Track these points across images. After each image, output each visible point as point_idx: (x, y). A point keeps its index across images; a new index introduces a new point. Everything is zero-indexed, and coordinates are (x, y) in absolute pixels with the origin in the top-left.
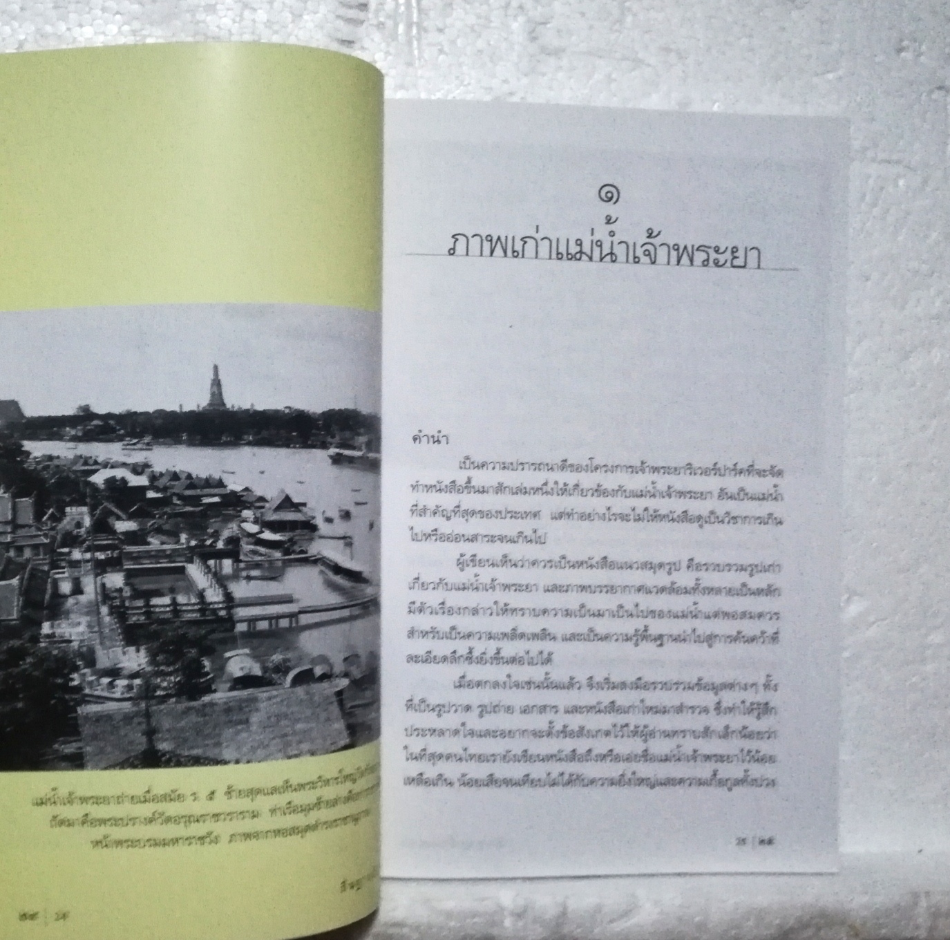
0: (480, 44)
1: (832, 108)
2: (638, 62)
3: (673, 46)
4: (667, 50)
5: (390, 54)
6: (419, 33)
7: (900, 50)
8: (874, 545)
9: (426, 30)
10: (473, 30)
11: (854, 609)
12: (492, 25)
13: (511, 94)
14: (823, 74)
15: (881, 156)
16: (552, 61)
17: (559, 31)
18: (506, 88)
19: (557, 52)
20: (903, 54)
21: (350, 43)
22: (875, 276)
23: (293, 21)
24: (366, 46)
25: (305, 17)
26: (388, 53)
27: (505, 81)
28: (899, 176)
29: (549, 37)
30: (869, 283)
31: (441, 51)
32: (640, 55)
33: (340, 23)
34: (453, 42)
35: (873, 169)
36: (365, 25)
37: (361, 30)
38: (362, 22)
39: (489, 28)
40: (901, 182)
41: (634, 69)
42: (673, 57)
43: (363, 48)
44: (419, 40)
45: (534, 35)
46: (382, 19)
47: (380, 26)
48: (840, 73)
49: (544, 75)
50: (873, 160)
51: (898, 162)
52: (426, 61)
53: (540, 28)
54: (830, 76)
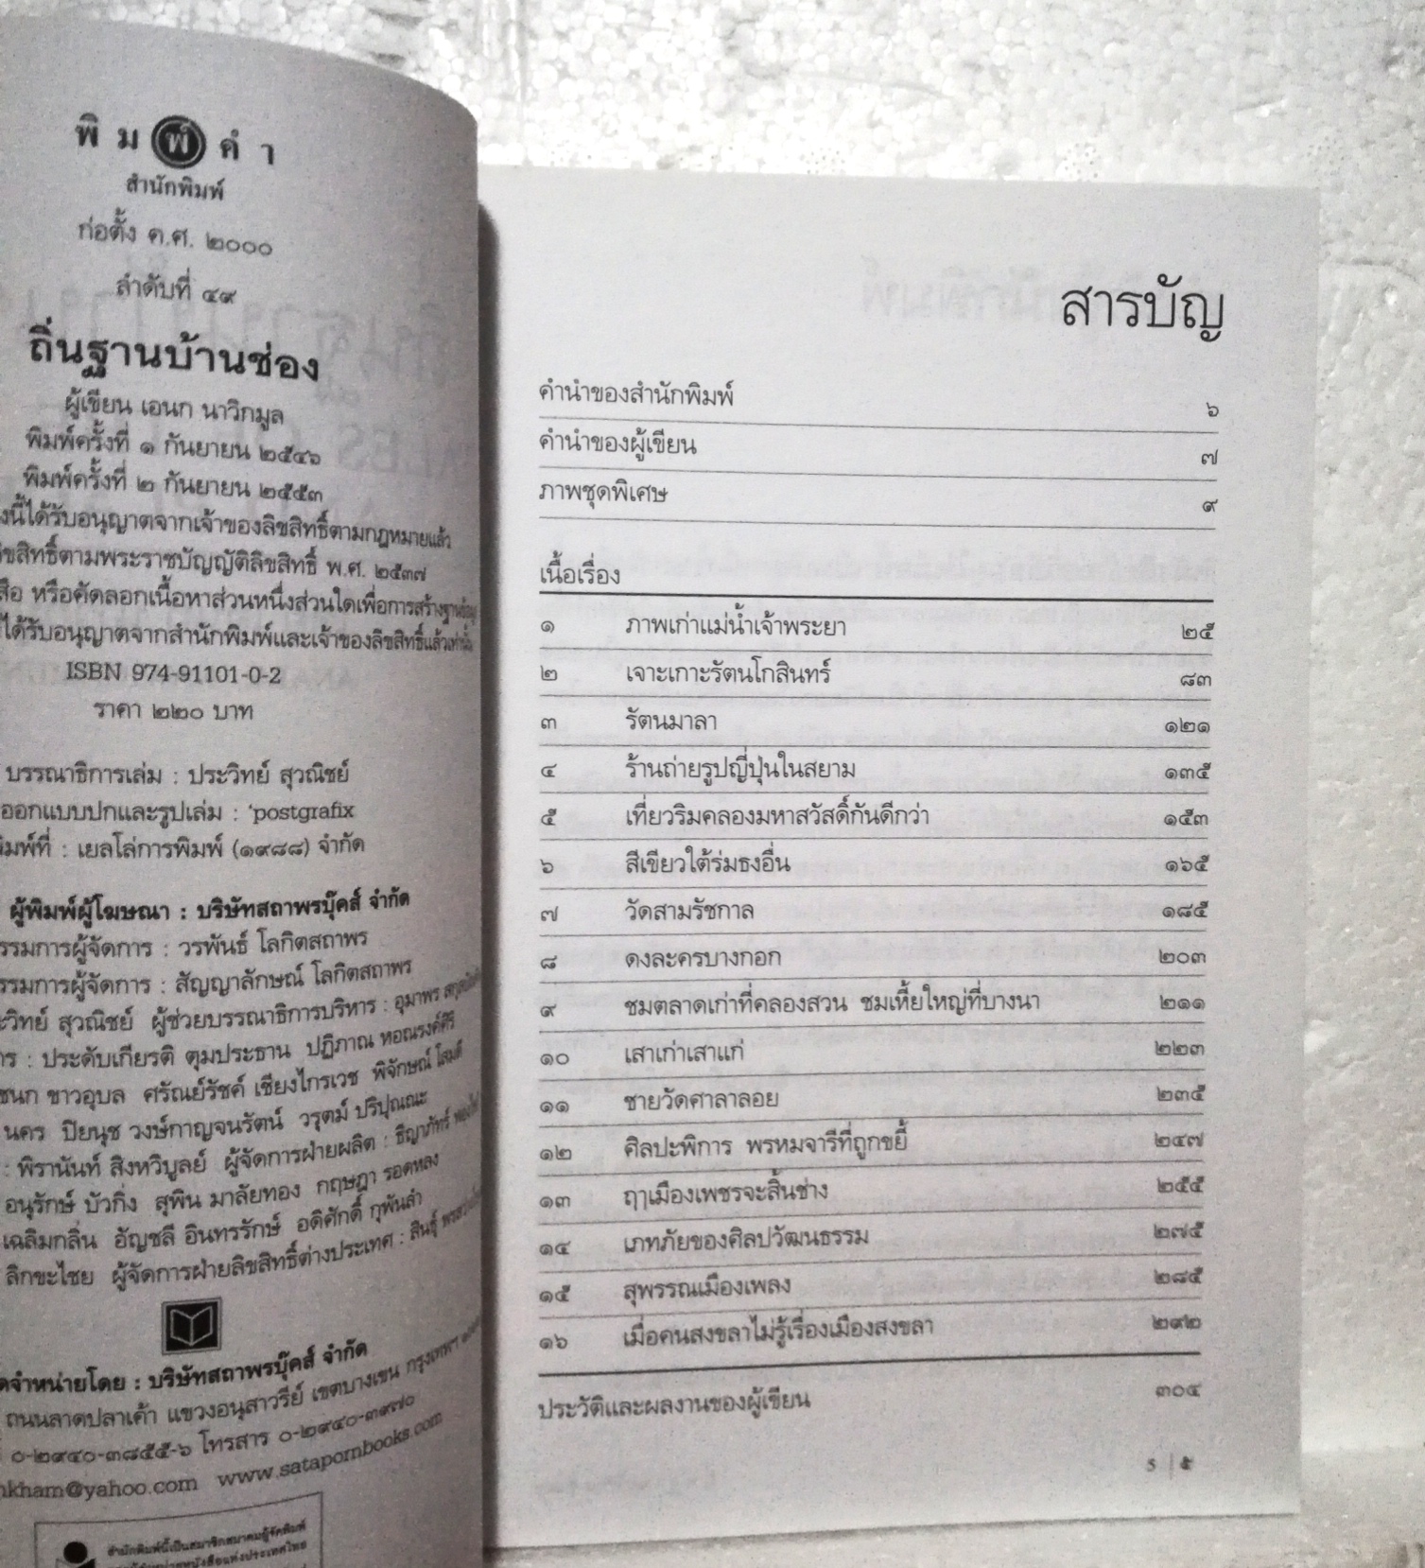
0: (636, 59)
1: (1266, 171)
2: (921, 90)
3: (983, 60)
4: (974, 66)
5: (471, 80)
6: (522, 41)
7: (1389, 62)
8: (1347, 930)
9: (534, 35)
10: (620, 31)
11: (1313, 1040)
12: (654, 24)
13: (693, 149)
14: (1255, 106)
15: (1357, 252)
16: (767, 92)
17: (778, 35)
18: (684, 140)
19: (775, 74)
20: (1393, 70)
21: (394, 58)
22: (1345, 465)
23: (289, 21)
24: (425, 65)
25: (311, 13)
26: (465, 77)
27: (682, 127)
28: (1386, 288)
29: (762, 47)
30: (1335, 478)
31: (564, 73)
32: (925, 79)
33: (376, 24)
34: (586, 56)
35: (1344, 277)
36: (421, 27)
37: (416, 35)
38: (416, 21)
39: (648, 29)
40: (1391, 299)
41: (913, 103)
42: (984, 82)
43: (419, 69)
44: (523, 55)
45: (732, 42)
46: (453, 16)
47: (450, 28)
48: (1283, 104)
49: (751, 114)
50: (1341, 261)
51: (1386, 263)
52: (535, 91)
53: (744, 29)
54: (1265, 111)
